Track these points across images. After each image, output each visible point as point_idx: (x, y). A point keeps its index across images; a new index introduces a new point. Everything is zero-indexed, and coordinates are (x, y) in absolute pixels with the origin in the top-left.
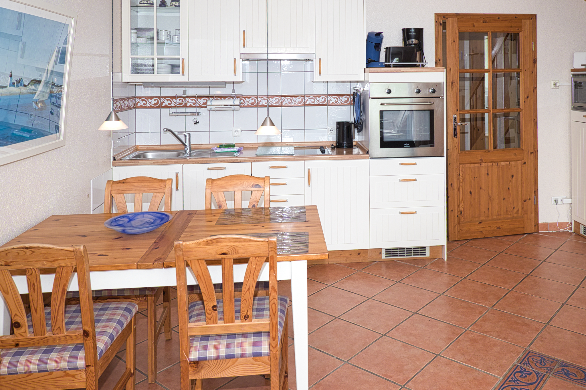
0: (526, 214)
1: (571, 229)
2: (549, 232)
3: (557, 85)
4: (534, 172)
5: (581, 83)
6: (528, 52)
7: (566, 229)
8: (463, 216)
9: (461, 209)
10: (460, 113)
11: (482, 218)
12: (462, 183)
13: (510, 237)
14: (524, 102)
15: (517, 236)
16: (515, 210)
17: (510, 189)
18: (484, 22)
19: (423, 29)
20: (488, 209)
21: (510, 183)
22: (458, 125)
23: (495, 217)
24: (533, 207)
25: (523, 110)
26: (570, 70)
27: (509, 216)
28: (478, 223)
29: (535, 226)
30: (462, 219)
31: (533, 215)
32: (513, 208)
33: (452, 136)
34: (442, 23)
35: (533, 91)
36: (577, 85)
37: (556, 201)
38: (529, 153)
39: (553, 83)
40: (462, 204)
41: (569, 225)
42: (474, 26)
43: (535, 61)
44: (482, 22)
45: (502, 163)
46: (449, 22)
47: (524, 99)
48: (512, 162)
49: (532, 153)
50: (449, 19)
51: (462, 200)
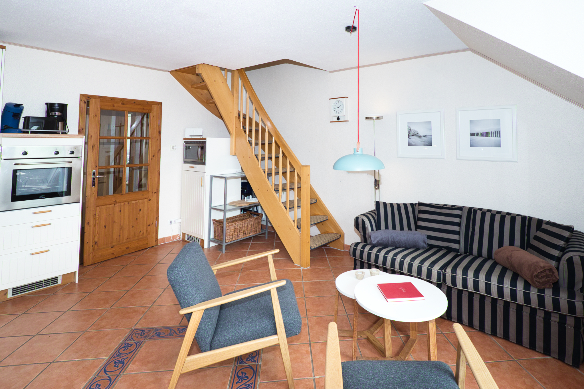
0: (149, 234)
1: (180, 239)
2: (165, 244)
3: (174, 148)
4: (156, 205)
5: (189, 147)
6: (155, 127)
7: (177, 239)
8: (97, 245)
9: (96, 240)
10: (98, 169)
11: (114, 244)
12: (98, 220)
13: (136, 253)
14: (151, 159)
15: (142, 251)
16: (141, 233)
17: (138, 219)
18: (122, 104)
19: (67, 105)
20: (120, 236)
21: (138, 215)
22: (96, 178)
23: (125, 241)
24: (155, 228)
25: (150, 165)
26: (183, 139)
27: (136, 238)
28: (110, 248)
29: (155, 241)
30: (96, 247)
31: (154, 234)
32: (139, 232)
33: (91, 186)
34: (86, 101)
35: (158, 152)
36: (187, 148)
37: (171, 222)
38: (153, 193)
39: (172, 146)
40: (97, 236)
41: (179, 236)
42: (114, 106)
43: (160, 132)
44: (121, 103)
45: (133, 202)
46: (92, 102)
47: (151, 157)
48: (141, 200)
49: (155, 193)
50: (92, 99)
51: (97, 233)
